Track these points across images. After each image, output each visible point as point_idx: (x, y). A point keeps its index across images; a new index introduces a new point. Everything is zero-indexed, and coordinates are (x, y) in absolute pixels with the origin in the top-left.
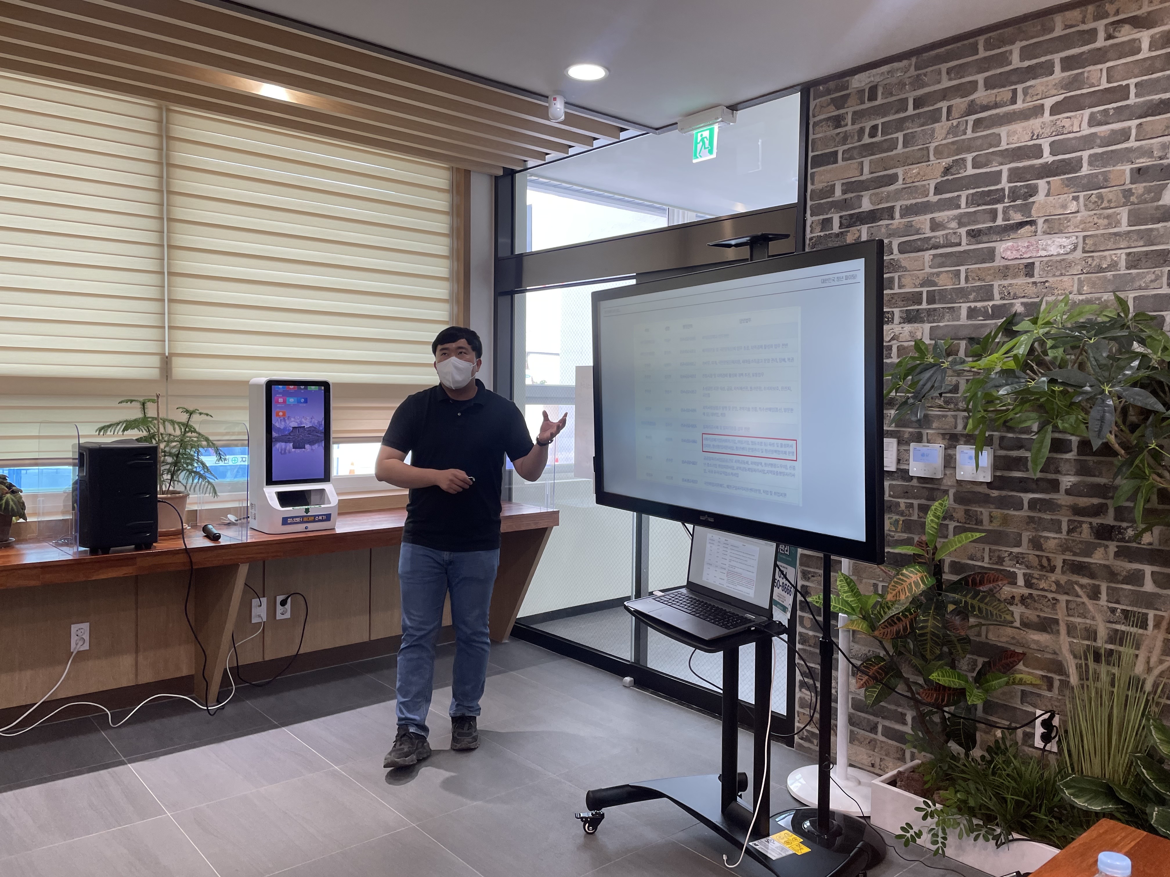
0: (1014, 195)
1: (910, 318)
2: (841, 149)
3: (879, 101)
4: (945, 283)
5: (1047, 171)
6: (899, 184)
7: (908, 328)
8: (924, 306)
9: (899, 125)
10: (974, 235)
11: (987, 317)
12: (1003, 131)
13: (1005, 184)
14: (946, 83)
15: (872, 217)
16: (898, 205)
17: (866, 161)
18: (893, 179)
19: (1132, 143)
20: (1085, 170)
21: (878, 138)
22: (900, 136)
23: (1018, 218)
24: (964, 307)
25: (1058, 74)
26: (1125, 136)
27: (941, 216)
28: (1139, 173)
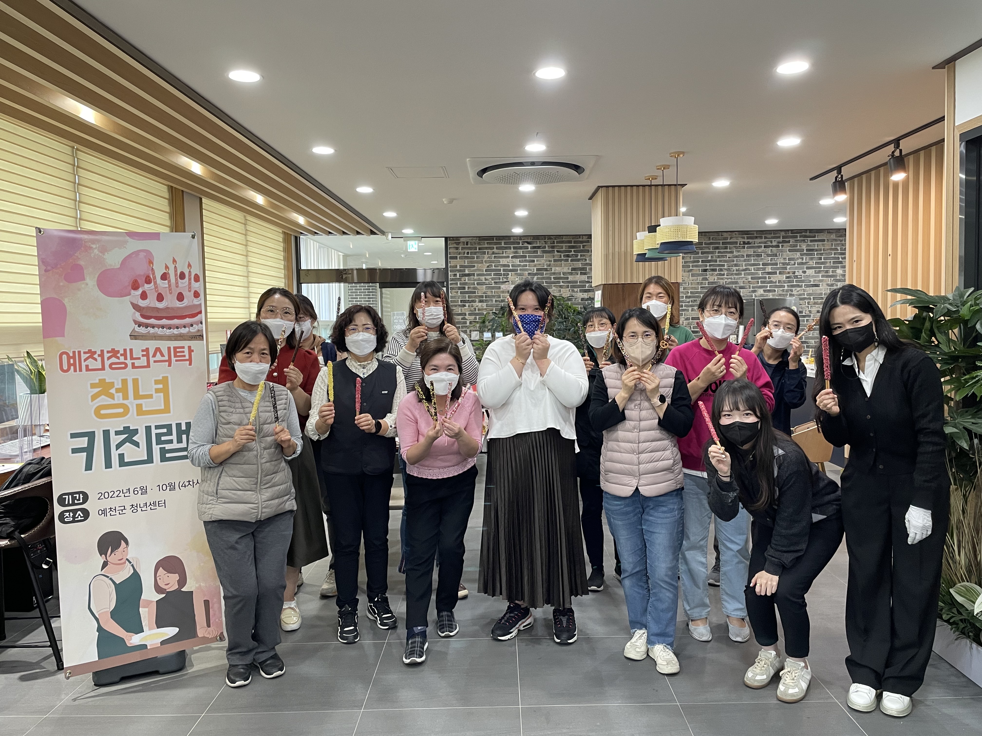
0: (504, 275)
1: (481, 301)
2: (458, 256)
3: (469, 246)
4: (489, 294)
5: (511, 271)
6: (476, 268)
7: (480, 304)
8: (484, 299)
9: (475, 253)
10: (495, 283)
11: (500, 302)
12: (501, 260)
13: (502, 272)
14: (486, 246)
15: (468, 275)
16: (476, 273)
17: (466, 260)
18: (474, 266)
19: (527, 268)
20: (519, 272)
21: (469, 255)
22: (475, 256)
23: (505, 280)
24: (494, 300)
25: (512, 250)
26: (526, 266)
27: (487, 277)
28: (529, 274)
